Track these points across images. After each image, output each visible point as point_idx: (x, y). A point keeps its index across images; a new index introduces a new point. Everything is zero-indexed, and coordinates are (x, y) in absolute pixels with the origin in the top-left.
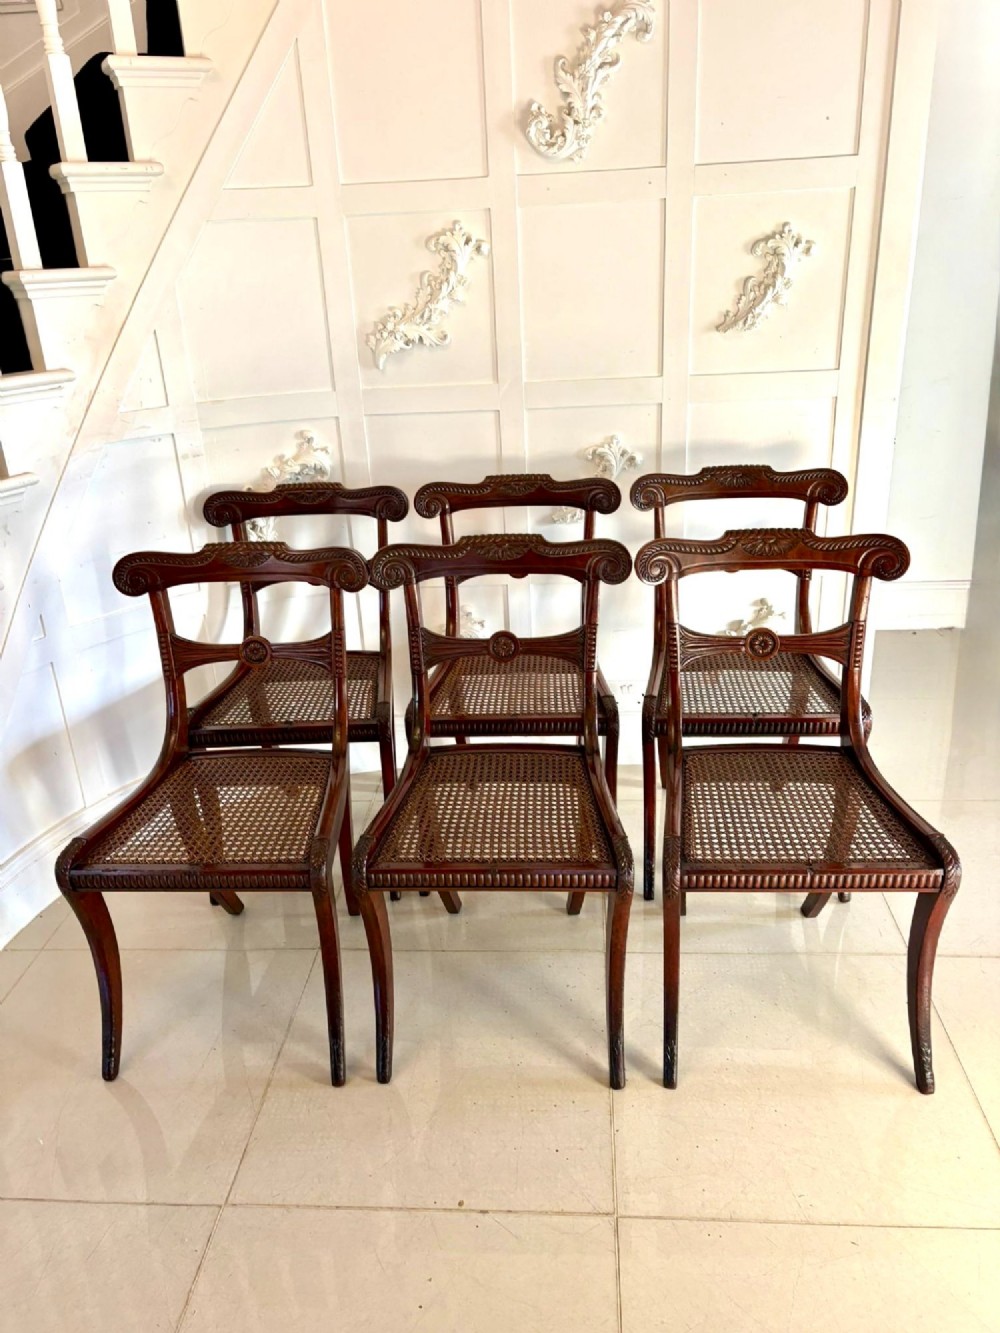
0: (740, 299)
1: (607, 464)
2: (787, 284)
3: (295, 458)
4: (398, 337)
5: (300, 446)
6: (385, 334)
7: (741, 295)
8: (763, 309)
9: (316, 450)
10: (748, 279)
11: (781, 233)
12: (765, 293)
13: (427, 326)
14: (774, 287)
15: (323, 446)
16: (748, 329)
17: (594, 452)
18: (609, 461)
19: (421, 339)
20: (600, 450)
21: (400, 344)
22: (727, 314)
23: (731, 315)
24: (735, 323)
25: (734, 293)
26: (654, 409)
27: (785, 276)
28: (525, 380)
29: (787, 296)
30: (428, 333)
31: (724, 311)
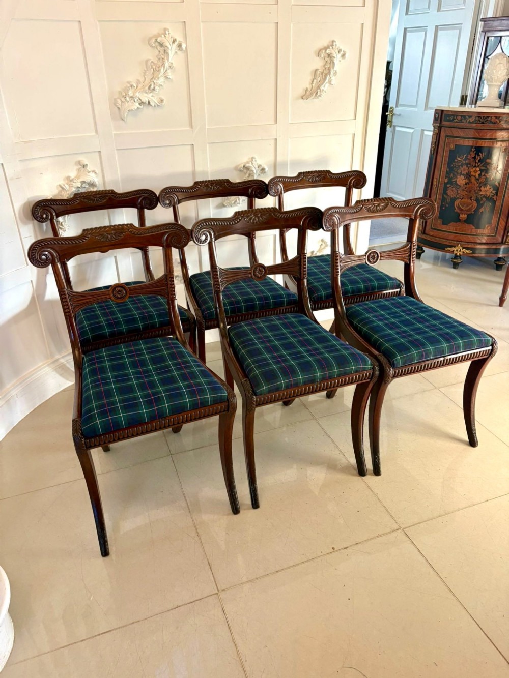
0: (313, 82)
1: (251, 172)
2: (335, 74)
3: (78, 177)
4: (136, 100)
5: (79, 170)
6: (128, 99)
7: (313, 80)
8: (324, 87)
9: (89, 172)
10: (316, 70)
11: (332, 45)
12: (325, 78)
13: (151, 94)
14: (330, 75)
15: (93, 169)
16: (317, 98)
17: (244, 166)
18: (253, 171)
19: (149, 102)
20: (247, 165)
21: (137, 105)
22: (307, 90)
23: (309, 90)
24: (311, 94)
25: (310, 78)
26: (272, 142)
27: (334, 69)
28: (207, 127)
29: (334, 80)
30: (152, 98)
31: (305, 88)
